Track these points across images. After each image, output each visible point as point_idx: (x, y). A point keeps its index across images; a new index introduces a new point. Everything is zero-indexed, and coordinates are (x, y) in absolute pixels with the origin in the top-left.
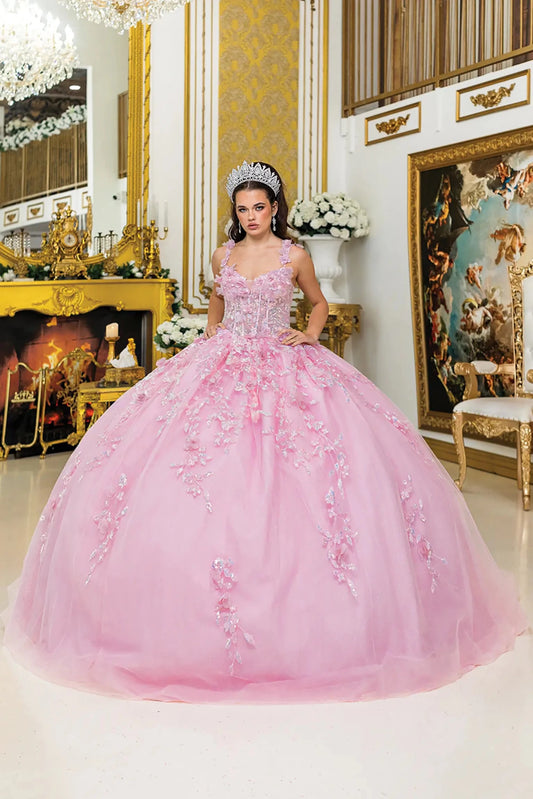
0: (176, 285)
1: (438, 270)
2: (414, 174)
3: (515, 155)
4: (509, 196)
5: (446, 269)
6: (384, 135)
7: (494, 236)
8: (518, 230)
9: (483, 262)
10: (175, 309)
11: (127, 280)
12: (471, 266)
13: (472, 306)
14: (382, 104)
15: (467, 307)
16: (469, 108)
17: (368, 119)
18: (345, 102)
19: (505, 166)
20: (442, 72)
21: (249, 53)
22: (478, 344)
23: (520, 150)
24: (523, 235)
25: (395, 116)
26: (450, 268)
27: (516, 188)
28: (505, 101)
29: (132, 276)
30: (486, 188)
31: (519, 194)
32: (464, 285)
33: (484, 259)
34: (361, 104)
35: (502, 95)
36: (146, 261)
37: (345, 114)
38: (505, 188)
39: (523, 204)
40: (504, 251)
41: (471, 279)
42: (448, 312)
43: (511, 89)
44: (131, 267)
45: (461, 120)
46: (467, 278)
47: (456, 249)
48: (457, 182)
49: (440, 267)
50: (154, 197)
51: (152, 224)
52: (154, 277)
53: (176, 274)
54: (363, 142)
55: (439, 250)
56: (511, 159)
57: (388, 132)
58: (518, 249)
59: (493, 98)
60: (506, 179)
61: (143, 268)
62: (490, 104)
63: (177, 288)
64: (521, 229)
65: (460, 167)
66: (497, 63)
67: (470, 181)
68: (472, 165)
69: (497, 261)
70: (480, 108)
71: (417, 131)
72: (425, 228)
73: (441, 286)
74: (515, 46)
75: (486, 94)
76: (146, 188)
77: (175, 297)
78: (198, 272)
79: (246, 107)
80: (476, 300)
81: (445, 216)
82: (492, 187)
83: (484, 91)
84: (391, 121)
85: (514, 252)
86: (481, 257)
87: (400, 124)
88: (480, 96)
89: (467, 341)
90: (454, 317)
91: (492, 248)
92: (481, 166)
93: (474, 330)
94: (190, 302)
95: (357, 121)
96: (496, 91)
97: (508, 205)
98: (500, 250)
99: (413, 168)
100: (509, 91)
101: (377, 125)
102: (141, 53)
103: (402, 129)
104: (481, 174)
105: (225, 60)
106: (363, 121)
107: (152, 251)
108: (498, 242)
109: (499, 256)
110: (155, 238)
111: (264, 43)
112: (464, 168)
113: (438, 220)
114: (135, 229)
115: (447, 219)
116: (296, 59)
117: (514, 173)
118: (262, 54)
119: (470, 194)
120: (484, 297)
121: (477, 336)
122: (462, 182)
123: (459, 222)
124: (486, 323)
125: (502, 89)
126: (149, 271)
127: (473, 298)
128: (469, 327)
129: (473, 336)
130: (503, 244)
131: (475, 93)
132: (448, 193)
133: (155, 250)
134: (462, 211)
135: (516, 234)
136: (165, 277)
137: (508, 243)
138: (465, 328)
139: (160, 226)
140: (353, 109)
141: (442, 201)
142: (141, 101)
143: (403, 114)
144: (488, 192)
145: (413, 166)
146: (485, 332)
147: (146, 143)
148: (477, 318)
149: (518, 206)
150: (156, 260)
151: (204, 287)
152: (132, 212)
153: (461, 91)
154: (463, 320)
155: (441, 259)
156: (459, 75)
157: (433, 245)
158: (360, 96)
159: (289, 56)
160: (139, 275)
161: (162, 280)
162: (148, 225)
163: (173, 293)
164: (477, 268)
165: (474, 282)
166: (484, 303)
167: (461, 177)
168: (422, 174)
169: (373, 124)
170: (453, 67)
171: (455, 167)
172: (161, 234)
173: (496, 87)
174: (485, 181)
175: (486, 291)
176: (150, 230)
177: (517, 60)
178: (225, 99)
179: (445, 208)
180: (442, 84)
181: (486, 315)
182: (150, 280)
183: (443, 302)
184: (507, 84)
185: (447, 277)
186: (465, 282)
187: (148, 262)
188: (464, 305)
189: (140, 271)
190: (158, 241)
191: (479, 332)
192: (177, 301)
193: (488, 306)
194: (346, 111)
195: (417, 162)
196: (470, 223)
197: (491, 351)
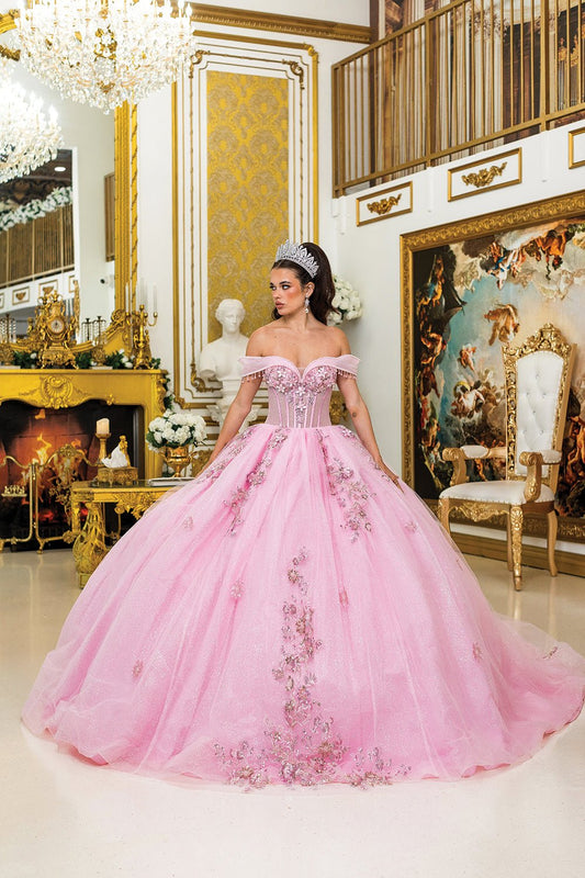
0: (167, 377)
1: (431, 352)
2: (407, 254)
3: (508, 235)
4: (502, 276)
5: (438, 352)
6: (375, 215)
7: (488, 317)
8: (511, 310)
9: (477, 344)
10: (167, 403)
11: (116, 371)
12: (464, 348)
13: (464, 389)
14: (373, 184)
15: (459, 390)
16: (460, 187)
17: (360, 199)
18: (336, 182)
19: (497, 245)
20: (433, 151)
21: (238, 133)
22: (469, 428)
23: (512, 230)
24: (516, 314)
25: (387, 196)
26: (442, 350)
27: (509, 268)
28: (497, 180)
29: (122, 366)
30: (479, 268)
31: (512, 274)
32: (457, 367)
33: (478, 340)
34: (352, 184)
35: (493, 175)
36: (136, 350)
37: (336, 194)
38: (498, 268)
39: (517, 283)
40: (498, 332)
41: (464, 361)
42: (438, 396)
43: (503, 168)
44: (121, 357)
45: (453, 199)
46: (460, 360)
47: (450, 330)
48: (450, 262)
49: (433, 350)
50: (142, 279)
51: (141, 310)
52: (144, 367)
53: (167, 364)
54: (355, 223)
55: (432, 332)
56: (504, 238)
57: (379, 213)
58: (511, 329)
59: (484, 177)
60: (499, 258)
61: (132, 357)
62: (482, 183)
63: (169, 380)
64: (514, 309)
65: (453, 247)
66: (488, 142)
67: (463, 261)
68: (465, 245)
69: (491, 342)
70: (472, 188)
71: (408, 211)
72: (418, 309)
73: (433, 369)
74: (506, 124)
75: (478, 173)
76: (134, 271)
77: (167, 390)
78: (189, 362)
79: (235, 187)
80: (469, 383)
81: (438, 297)
82: (485, 267)
83: (476, 170)
84: (382, 201)
85: (508, 332)
86: (475, 338)
87: (392, 204)
88: (471, 175)
89: (458, 426)
90: (444, 401)
91: (486, 329)
92: (474, 245)
93: (465, 414)
94: (181, 396)
95: (348, 201)
96: (488, 170)
97: (501, 286)
98: (494, 331)
99: (405, 248)
100: (500, 170)
101: (368, 205)
102: (127, 134)
103: (394, 209)
104: (474, 255)
105: (214, 139)
106: (354, 202)
107: (142, 339)
108: (492, 323)
109: (493, 337)
110: (144, 325)
111: (253, 123)
112: (456, 248)
113: (431, 301)
114: (123, 315)
115: (440, 300)
116: (286, 138)
117: (507, 253)
118: (251, 133)
119: (463, 274)
120: (477, 380)
121: (468, 420)
122: (455, 263)
123: (453, 303)
124: (478, 406)
125: (493, 168)
126: (140, 361)
127: (465, 380)
128: (460, 411)
129: (464, 420)
130: (496, 325)
131: (466, 172)
132: (440, 273)
133: (144, 337)
134: (456, 292)
135: (510, 314)
136: (156, 368)
137: (502, 324)
138: (455, 412)
139: (150, 311)
140: (344, 189)
141: (435, 281)
142: (127, 182)
143: (395, 194)
144: (482, 272)
145: (405, 246)
146: (477, 416)
147: (134, 225)
148: (469, 401)
149: (511, 286)
150: (146, 349)
151: (195, 379)
152: (120, 296)
153: (452, 171)
154: (454, 404)
155: (434, 341)
156: (450, 154)
157: (426, 327)
158: (351, 176)
159: (278, 136)
160: (129, 365)
161: (152, 371)
162: (138, 310)
163: (165, 386)
164: (470, 349)
165: (467, 364)
166: (477, 385)
167: (454, 257)
168: (415, 254)
169: (364, 204)
170: (444, 146)
171: (448, 247)
172: (151, 319)
173: (488, 166)
174: (477, 261)
175: (479, 374)
176: (139, 316)
177: (508, 139)
178: (214, 180)
179: (438, 289)
180: (434, 163)
181: (478, 398)
182: (140, 371)
183: (435, 386)
184: (498, 163)
185: (439, 360)
186: (457, 363)
187: (138, 351)
188: (455, 389)
189: (130, 361)
190: (147, 327)
191: (471, 416)
192: (168, 394)
193: (481, 389)
194: (336, 191)
195: (409, 242)
196: (464, 303)
197: (482, 435)
